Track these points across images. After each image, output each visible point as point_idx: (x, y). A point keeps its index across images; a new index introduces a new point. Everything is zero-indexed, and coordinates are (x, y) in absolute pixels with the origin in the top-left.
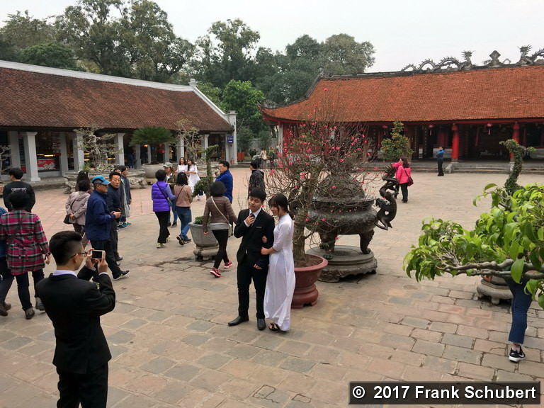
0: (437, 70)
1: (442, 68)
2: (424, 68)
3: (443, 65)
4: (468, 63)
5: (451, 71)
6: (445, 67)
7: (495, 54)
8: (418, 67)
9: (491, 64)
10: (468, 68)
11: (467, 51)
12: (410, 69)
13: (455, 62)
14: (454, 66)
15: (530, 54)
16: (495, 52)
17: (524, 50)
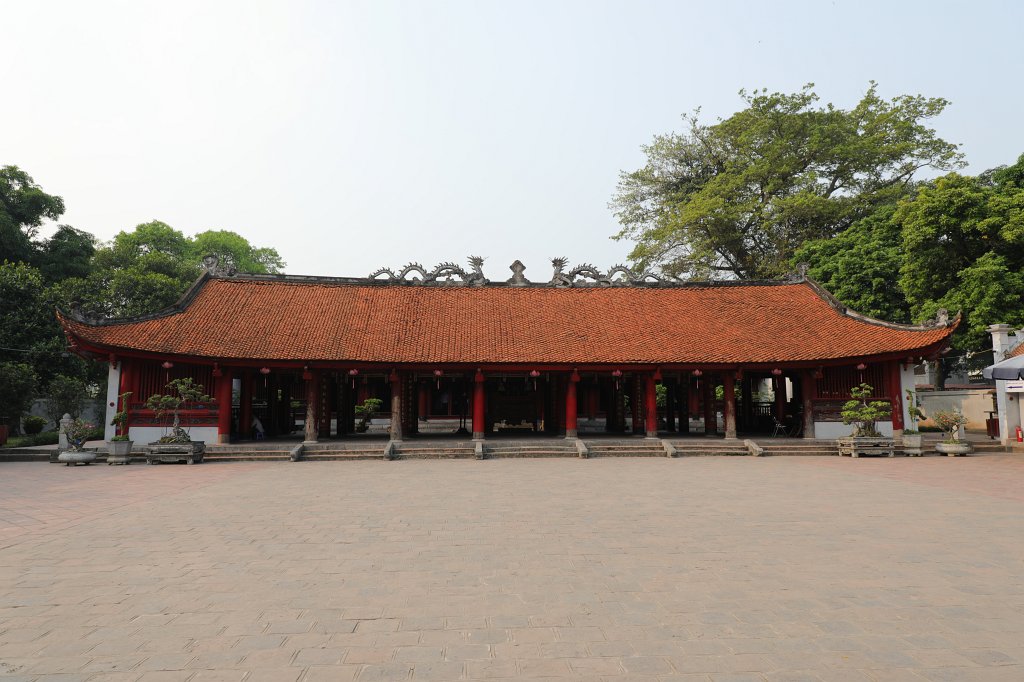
0: (430, 281)
1: (438, 279)
2: (409, 277)
3: (439, 275)
4: (479, 276)
5: (453, 286)
6: (443, 279)
7: (518, 266)
9: (512, 280)
10: (478, 283)
11: (476, 256)
12: (385, 277)
13: (460, 272)
15: (566, 270)
16: (518, 263)
17: (558, 263)
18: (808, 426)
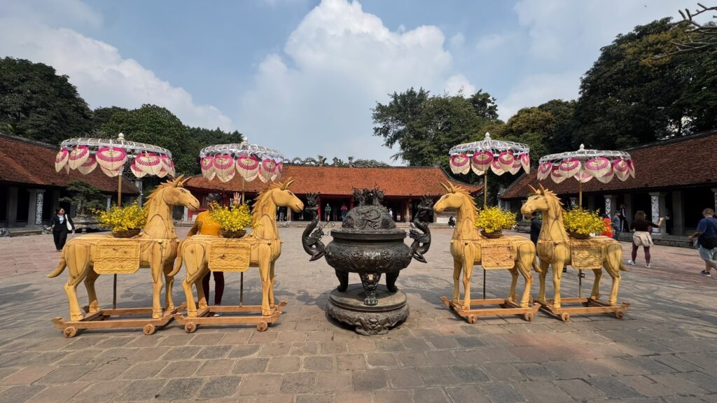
0: (303, 165)
1: (306, 163)
2: (295, 162)
5: (312, 165)
6: (308, 163)
8: (291, 161)
9: (334, 164)
10: (321, 165)
11: (321, 155)
12: (287, 162)
13: (314, 161)
14: (313, 163)
15: (353, 161)
16: (336, 158)
17: (350, 158)
18: (434, 219)
